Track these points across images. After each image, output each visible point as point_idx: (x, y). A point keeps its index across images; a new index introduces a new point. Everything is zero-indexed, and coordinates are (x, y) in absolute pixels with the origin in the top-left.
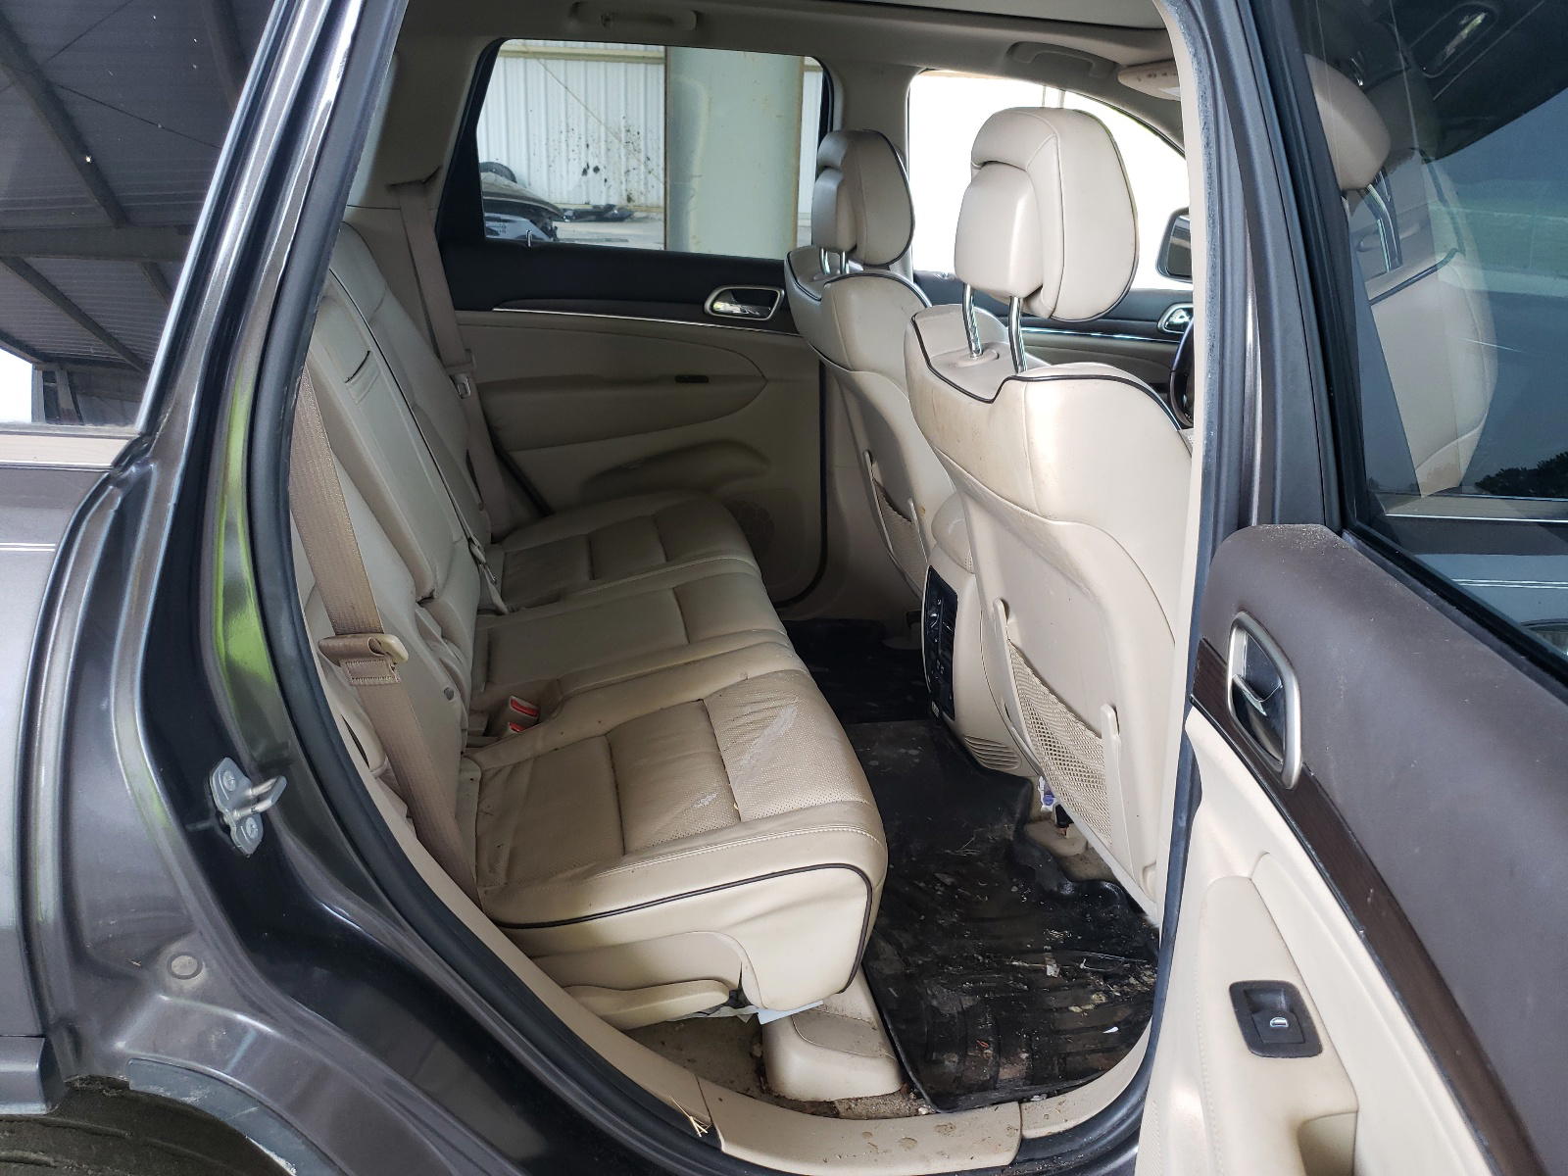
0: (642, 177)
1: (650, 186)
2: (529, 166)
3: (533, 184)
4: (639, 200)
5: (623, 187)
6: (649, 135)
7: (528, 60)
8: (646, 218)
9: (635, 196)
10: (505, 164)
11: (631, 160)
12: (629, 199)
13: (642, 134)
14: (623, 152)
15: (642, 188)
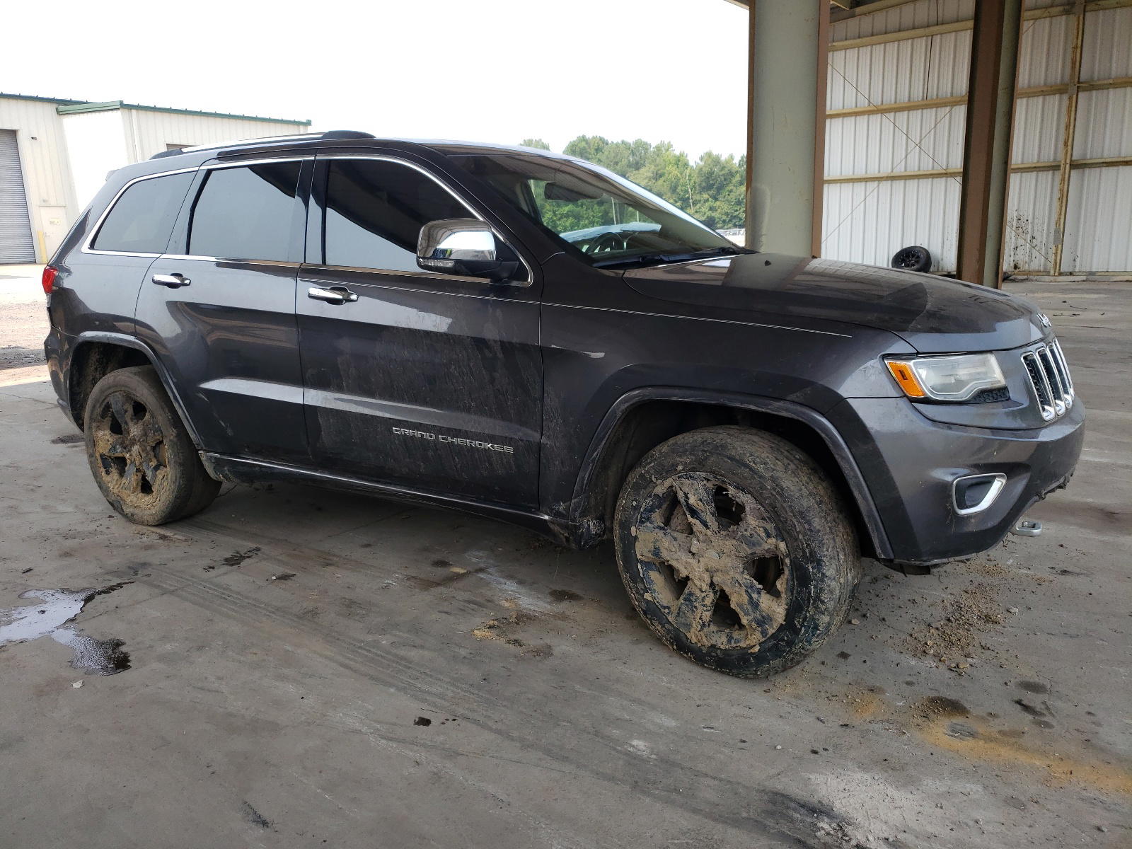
0: (1028, 251)
1: (1033, 256)
2: (943, 247)
3: (944, 259)
4: (1024, 267)
5: (1012, 259)
6: (1036, 221)
7: (949, 179)
8: (1027, 279)
9: (1021, 265)
10: (926, 247)
11: (1019, 239)
12: (1016, 267)
13: (1030, 221)
14: (1013, 233)
15: (1027, 259)
